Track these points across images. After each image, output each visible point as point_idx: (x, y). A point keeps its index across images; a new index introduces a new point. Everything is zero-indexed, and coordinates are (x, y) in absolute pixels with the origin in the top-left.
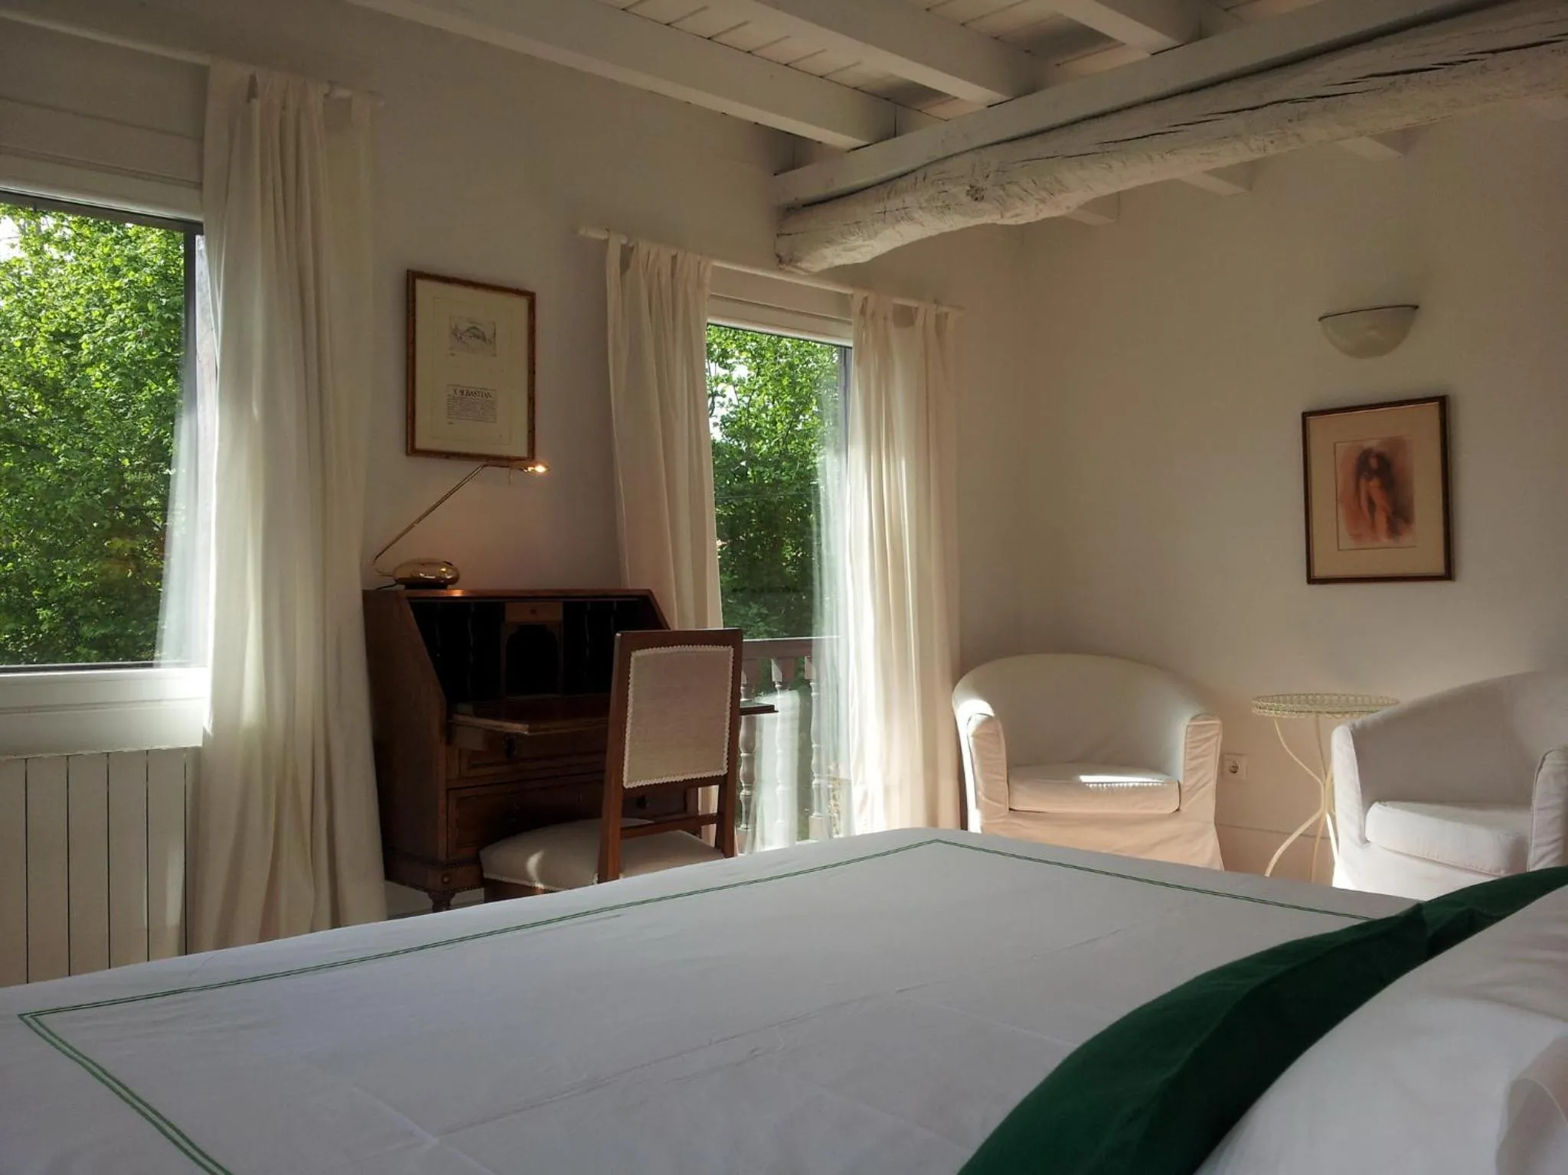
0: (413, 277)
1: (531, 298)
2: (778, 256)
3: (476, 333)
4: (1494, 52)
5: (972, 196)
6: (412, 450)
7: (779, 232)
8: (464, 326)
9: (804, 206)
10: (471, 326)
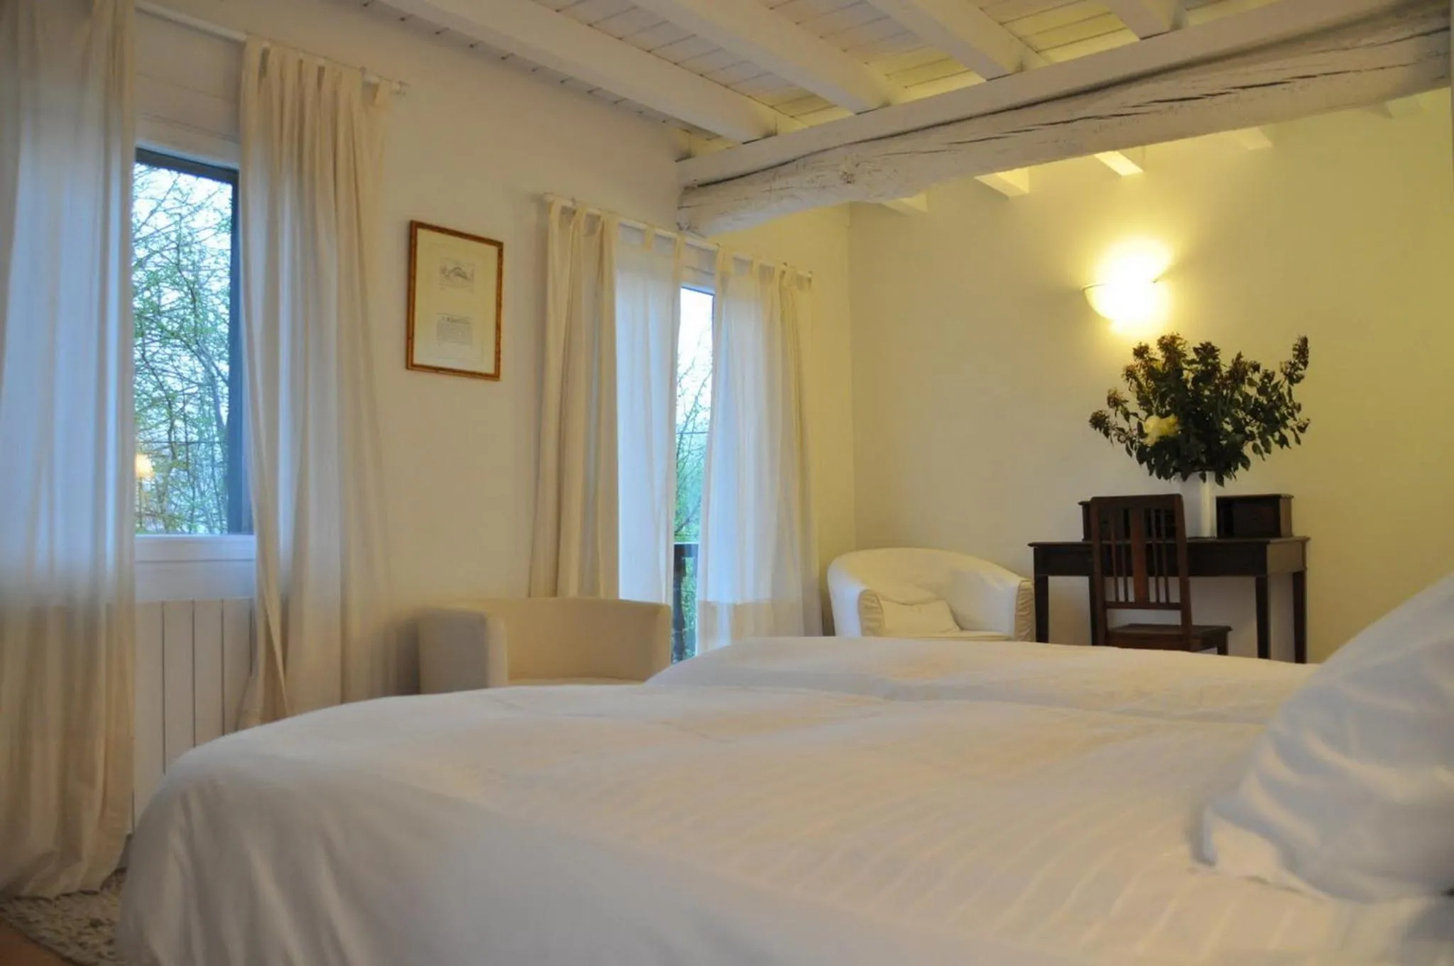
0: (414, 227)
1: (499, 245)
2: (678, 224)
3: (459, 273)
4: (1244, 88)
5: (845, 179)
6: (410, 365)
7: (680, 205)
8: (450, 267)
9: (700, 186)
10: (455, 266)
